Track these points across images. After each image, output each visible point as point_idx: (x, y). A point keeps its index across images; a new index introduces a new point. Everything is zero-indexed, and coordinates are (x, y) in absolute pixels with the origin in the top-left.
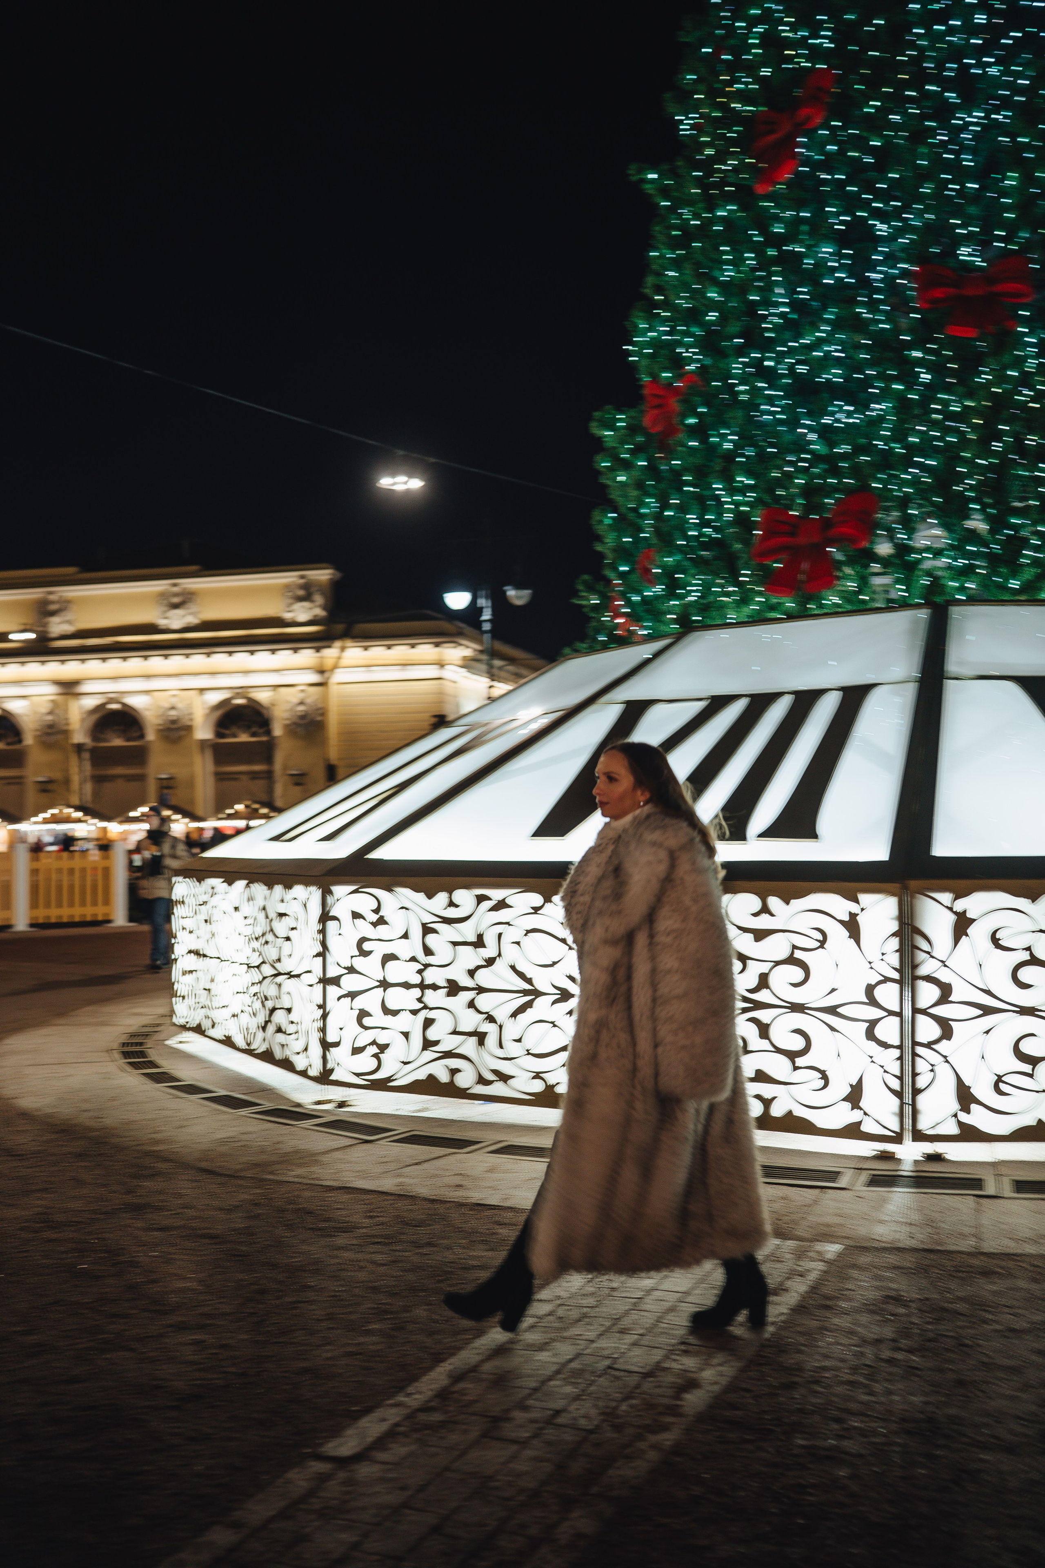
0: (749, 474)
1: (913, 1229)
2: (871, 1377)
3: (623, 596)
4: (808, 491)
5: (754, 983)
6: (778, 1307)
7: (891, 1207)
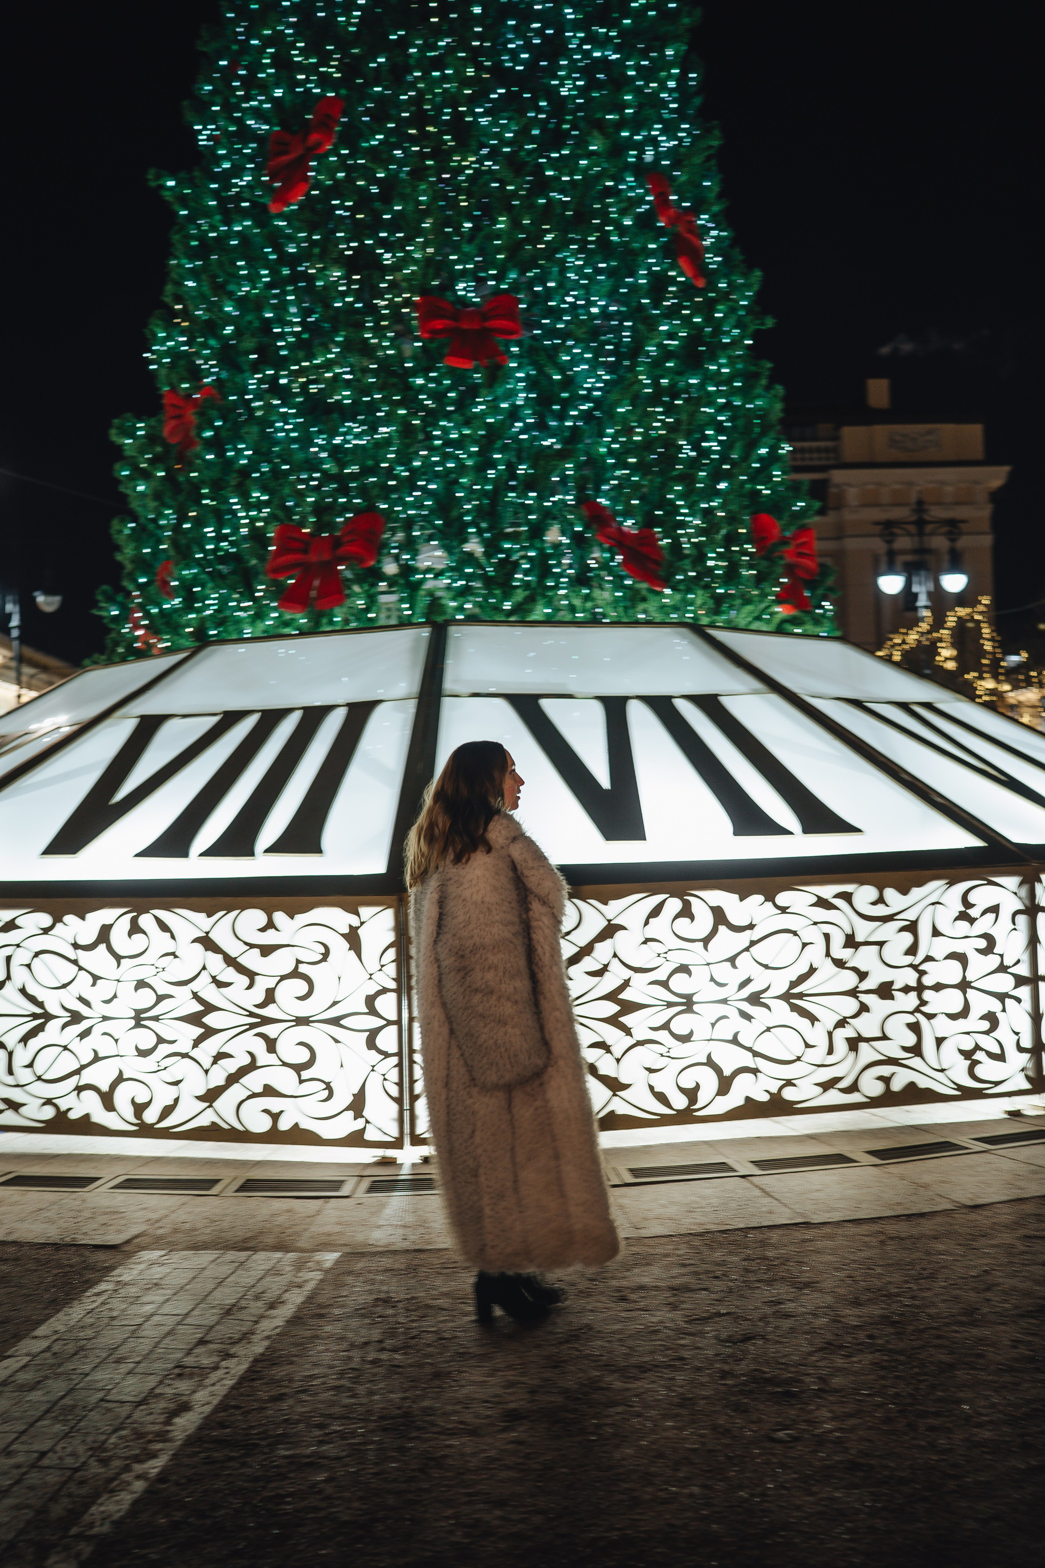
0: (264, 490)
1: (408, 1231)
2: (356, 1380)
3: (142, 607)
4: (319, 509)
5: (260, 998)
6: (274, 1320)
7: (388, 1211)
